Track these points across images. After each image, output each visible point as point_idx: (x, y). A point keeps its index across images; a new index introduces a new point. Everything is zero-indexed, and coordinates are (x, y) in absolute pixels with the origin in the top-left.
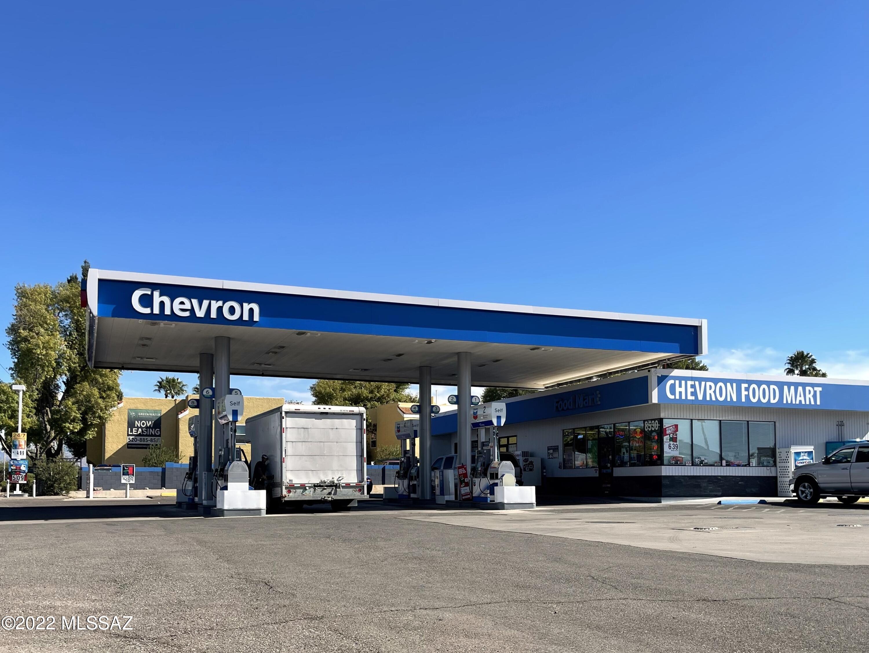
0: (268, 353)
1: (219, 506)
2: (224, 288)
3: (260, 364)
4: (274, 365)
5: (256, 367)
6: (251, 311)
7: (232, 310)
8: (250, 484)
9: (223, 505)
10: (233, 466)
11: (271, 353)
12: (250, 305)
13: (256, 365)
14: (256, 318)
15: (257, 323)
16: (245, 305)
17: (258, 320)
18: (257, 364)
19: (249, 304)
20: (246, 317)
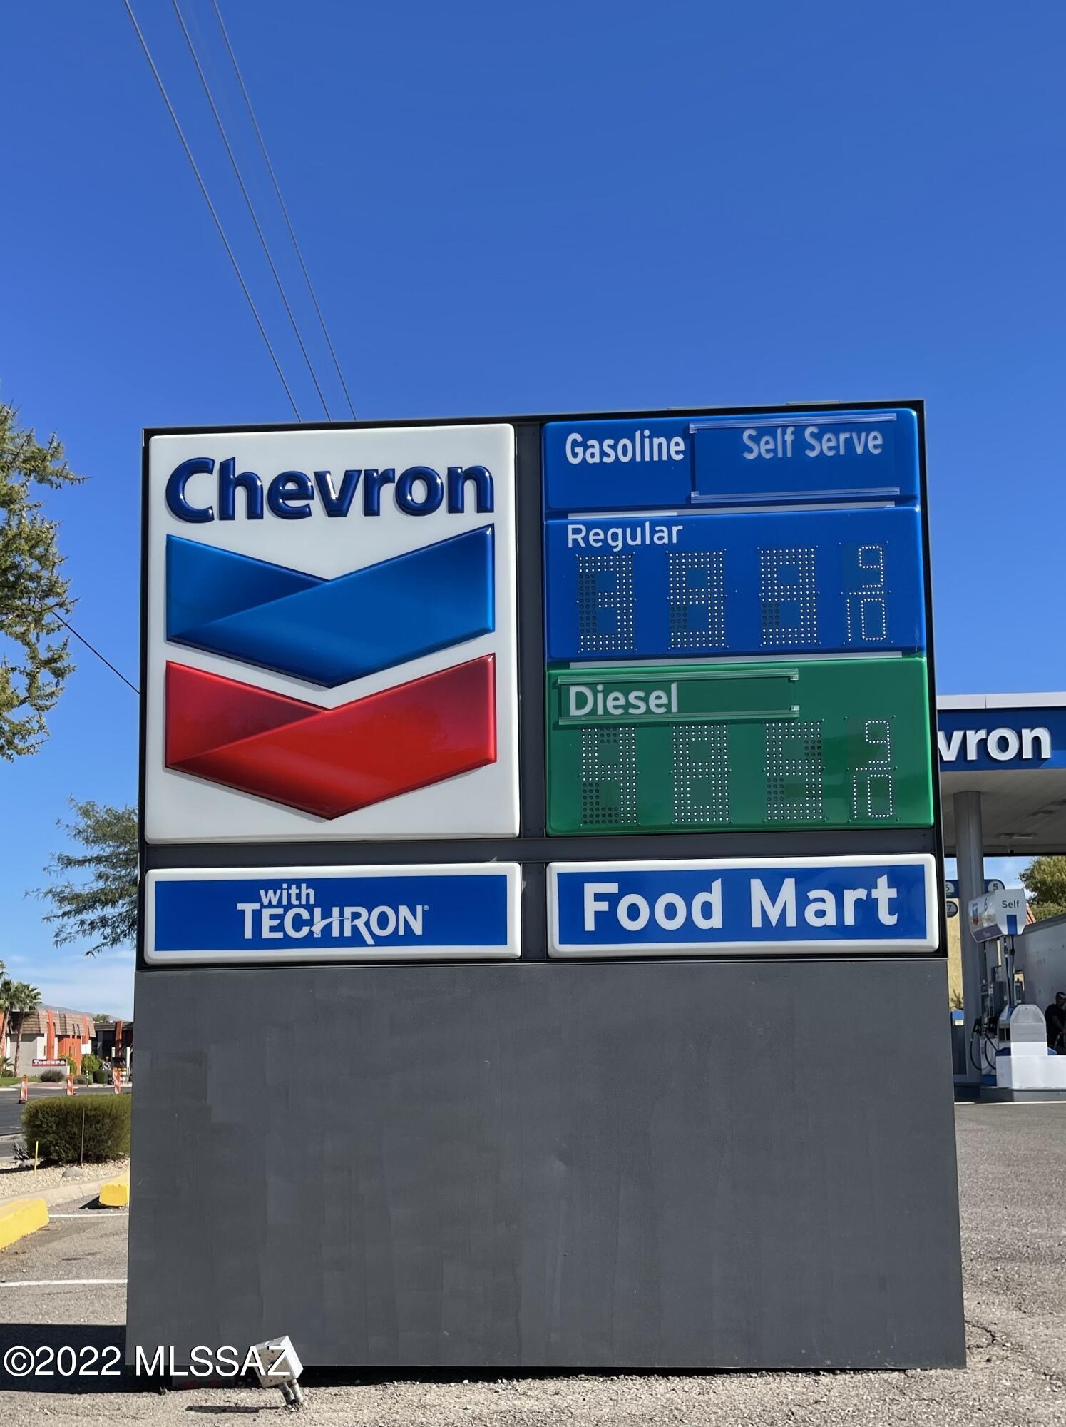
0: (1035, 814)
1: (1001, 1083)
2: (988, 707)
3: (1011, 835)
4: (1036, 834)
5: (1004, 840)
6: (1037, 741)
7: (1003, 744)
8: (1050, 1044)
9: (1010, 1081)
10: (1018, 1014)
11: (1041, 814)
12: (1034, 731)
13: (1003, 836)
14: (1046, 752)
15: (1046, 762)
16: (1025, 732)
17: (1049, 756)
18: (1006, 834)
19: (1032, 730)
20: (1028, 754)
